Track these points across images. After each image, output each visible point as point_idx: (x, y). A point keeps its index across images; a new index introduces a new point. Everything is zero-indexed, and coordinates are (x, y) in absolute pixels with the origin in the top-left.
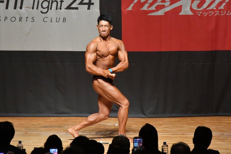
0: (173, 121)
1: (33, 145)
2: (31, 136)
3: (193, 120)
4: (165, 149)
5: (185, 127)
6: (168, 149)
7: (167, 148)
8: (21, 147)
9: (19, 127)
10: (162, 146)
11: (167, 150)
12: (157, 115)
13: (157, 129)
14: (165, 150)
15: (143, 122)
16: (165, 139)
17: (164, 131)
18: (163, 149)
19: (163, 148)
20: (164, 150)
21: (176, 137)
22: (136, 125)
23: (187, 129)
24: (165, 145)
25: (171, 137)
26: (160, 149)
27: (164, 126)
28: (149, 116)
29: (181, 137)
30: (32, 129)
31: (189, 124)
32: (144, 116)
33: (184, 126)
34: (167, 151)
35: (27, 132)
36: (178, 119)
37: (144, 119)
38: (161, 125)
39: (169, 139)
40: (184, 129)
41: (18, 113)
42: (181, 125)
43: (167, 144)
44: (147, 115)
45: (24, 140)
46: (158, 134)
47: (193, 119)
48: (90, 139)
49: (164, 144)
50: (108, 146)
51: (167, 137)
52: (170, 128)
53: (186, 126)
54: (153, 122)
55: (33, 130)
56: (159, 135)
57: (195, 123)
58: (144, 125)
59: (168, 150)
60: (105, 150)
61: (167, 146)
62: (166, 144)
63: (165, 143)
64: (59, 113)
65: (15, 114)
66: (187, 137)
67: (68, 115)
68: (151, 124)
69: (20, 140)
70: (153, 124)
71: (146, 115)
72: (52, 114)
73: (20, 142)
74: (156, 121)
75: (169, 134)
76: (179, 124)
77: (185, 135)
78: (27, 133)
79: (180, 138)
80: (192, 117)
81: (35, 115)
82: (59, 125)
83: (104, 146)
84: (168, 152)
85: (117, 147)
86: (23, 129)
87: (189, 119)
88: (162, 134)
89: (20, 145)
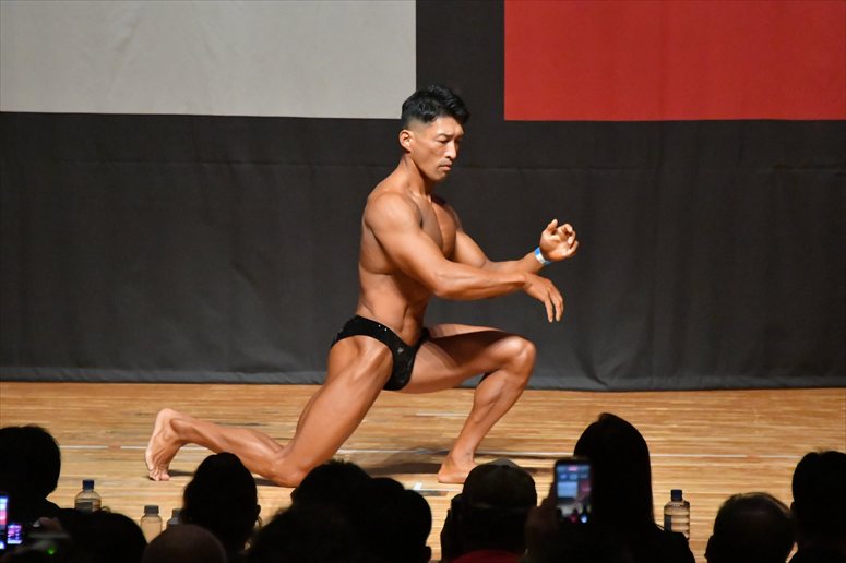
0: (710, 403)
1: (139, 498)
2: (130, 460)
3: (793, 403)
4: (678, 517)
5: (760, 429)
6: (688, 516)
7: (686, 513)
8: (94, 503)
9: (81, 423)
10: (665, 504)
11: (685, 521)
12: (645, 382)
13: (646, 439)
14: (678, 524)
15: (588, 407)
16: (677, 478)
17: (672, 447)
18: (667, 518)
19: (669, 513)
20: (673, 520)
21: (723, 471)
22: (559, 418)
23: (767, 440)
24: (677, 504)
25: (700, 470)
26: (660, 522)
27: (675, 426)
28: (614, 383)
29: (742, 470)
30: (137, 434)
31: (776, 418)
32: (595, 385)
33: (756, 424)
34: (686, 528)
35: (118, 443)
36: (731, 397)
37: (590, 394)
38: (659, 420)
39: (693, 478)
40: (757, 437)
41: (79, 365)
42: (745, 420)
43: (685, 498)
44: (607, 380)
45: (104, 476)
46: (651, 455)
47: (790, 398)
48: (373, 476)
49: (673, 500)
50: (444, 502)
51: (686, 468)
52: (698, 433)
53: (763, 424)
54: (630, 408)
55: (139, 437)
56: (658, 461)
57: (797, 412)
58: (594, 419)
59: (688, 524)
60: (433, 518)
61: (687, 505)
62: (681, 499)
63: (677, 495)
64: (247, 370)
65: (69, 372)
66: (766, 471)
68: (621, 414)
69: (88, 477)
70: (629, 417)
71: (601, 379)
72: (219, 370)
73: (88, 485)
74: (641, 403)
75: (692, 459)
76: (734, 416)
77: (760, 460)
78: (117, 448)
79: (739, 474)
80: (790, 392)
81: (148, 376)
82: (245, 418)
83: (430, 504)
84: (688, 531)
85: (485, 506)
86: (101, 432)
87: (775, 396)
88: (665, 458)
89: (87, 496)
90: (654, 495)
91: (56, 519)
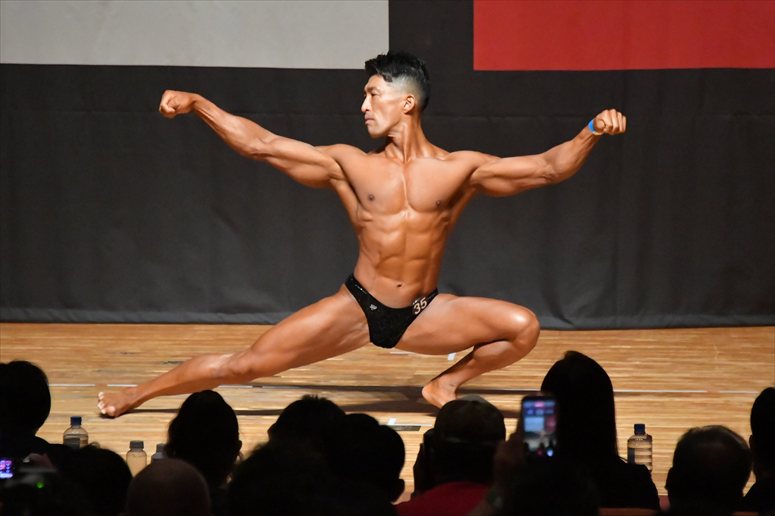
0: (672, 340)
1: (125, 434)
3: (752, 340)
4: (641, 450)
5: (720, 365)
6: (650, 449)
7: (649, 446)
8: (82, 439)
9: (69, 362)
10: (628, 438)
11: (648, 453)
12: (608, 321)
13: (609, 375)
14: (642, 457)
15: (557, 345)
16: (639, 412)
17: (636, 382)
18: (631, 451)
19: (632, 446)
20: (637, 453)
23: (726, 375)
24: (640, 438)
25: (663, 405)
26: (623, 454)
27: (638, 363)
28: (578, 322)
29: (703, 405)
30: (125, 372)
31: (735, 354)
32: (560, 323)
33: (716, 360)
34: (648, 461)
35: (104, 381)
36: (691, 335)
37: (557, 332)
38: (623, 357)
39: (656, 413)
40: (717, 373)
41: (67, 306)
42: (705, 357)
43: (647, 432)
44: (571, 319)
45: (90, 413)
47: (749, 335)
49: (636, 433)
50: (417, 436)
51: (650, 404)
52: (661, 369)
53: (723, 360)
54: (595, 346)
55: (125, 375)
57: (757, 349)
58: (561, 356)
59: (650, 457)
60: (407, 452)
61: (649, 438)
62: (643, 433)
63: (639, 429)
64: (227, 311)
65: (57, 313)
66: (726, 406)
67: (262, 317)
68: (586, 352)
69: (77, 413)
71: (567, 317)
72: (201, 311)
73: (76, 421)
74: (603, 341)
76: (696, 353)
77: (718, 395)
78: (103, 386)
79: (700, 409)
80: (748, 329)
81: (134, 317)
84: (651, 464)
85: (456, 440)
86: (89, 371)
87: (734, 333)
89: (75, 432)
90: (618, 429)
91: (45, 455)
